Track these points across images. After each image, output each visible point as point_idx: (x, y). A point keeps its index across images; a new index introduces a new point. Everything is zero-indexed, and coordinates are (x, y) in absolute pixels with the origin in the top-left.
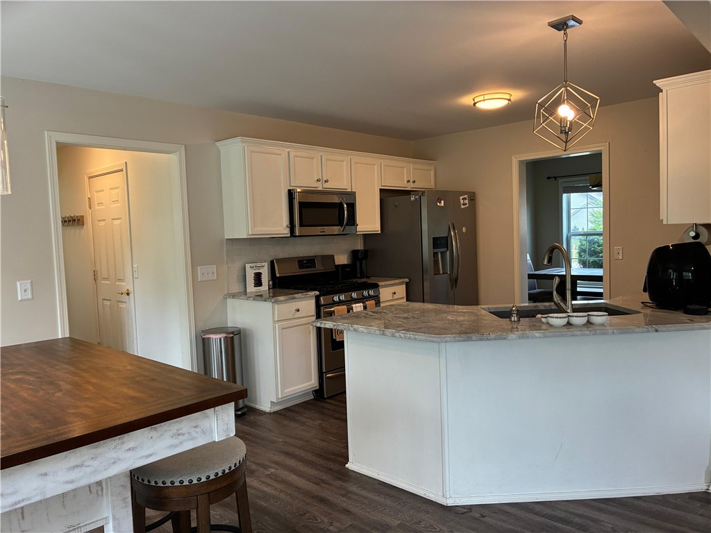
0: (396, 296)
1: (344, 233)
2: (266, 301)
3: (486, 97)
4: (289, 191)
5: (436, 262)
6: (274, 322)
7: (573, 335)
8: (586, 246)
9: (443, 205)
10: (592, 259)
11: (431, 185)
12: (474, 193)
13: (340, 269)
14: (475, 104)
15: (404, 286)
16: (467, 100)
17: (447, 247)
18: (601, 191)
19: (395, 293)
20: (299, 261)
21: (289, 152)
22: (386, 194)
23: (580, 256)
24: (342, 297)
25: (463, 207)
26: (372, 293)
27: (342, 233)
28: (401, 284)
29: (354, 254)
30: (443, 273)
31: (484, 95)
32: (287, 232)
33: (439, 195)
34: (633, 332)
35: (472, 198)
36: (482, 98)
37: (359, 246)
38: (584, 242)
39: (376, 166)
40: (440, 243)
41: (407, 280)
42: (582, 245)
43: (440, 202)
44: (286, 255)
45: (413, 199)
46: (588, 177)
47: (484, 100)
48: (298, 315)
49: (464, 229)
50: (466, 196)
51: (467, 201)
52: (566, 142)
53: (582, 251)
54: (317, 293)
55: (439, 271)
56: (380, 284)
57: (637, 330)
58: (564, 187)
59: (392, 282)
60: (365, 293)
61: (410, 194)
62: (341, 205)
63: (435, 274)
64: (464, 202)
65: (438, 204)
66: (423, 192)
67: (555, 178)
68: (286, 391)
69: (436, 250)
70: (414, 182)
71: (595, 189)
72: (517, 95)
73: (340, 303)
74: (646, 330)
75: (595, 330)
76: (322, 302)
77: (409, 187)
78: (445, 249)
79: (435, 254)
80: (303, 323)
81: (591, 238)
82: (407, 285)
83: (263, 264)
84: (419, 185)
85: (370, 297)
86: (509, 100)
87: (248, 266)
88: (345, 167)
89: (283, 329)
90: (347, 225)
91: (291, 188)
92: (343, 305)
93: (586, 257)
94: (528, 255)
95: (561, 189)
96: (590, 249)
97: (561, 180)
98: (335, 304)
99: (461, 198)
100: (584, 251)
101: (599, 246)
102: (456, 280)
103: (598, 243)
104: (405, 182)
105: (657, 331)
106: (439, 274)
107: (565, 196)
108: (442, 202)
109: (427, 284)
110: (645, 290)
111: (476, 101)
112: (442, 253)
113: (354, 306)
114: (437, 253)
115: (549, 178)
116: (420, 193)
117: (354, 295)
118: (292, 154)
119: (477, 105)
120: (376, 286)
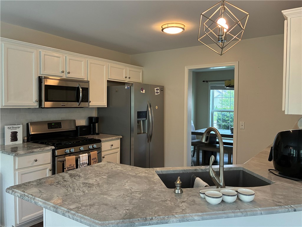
0: (113, 147)
1: (80, 106)
2: (9, 154)
3: (169, 25)
4: (39, 77)
5: (139, 126)
6: (15, 170)
7: (228, 217)
8: (221, 117)
9: (144, 92)
10: (224, 124)
11: (140, 80)
12: (163, 86)
13: (79, 129)
14: (162, 30)
15: (119, 141)
16: (157, 27)
17: (146, 117)
18: (234, 89)
19: (112, 145)
20: (48, 124)
21: (40, 52)
22: (110, 83)
23: (218, 122)
24: (73, 150)
25: (156, 94)
26: (95, 146)
27: (78, 106)
28: (118, 139)
29: (90, 119)
30: (144, 133)
31: (168, 24)
32: (36, 105)
33: (142, 86)
34: (277, 212)
35: (162, 89)
36: (166, 26)
37: (94, 114)
38: (220, 115)
39: (105, 66)
40: (141, 115)
41: (121, 137)
42: (219, 116)
43: (142, 91)
44: (40, 120)
45: (126, 88)
46: (224, 82)
47: (168, 27)
48: (36, 163)
49: (157, 107)
50: (158, 88)
51: (159, 91)
52: (222, 48)
53: (219, 119)
54: (53, 147)
55: (141, 131)
56: (102, 140)
57: (280, 210)
58: (211, 87)
59: (111, 138)
60: (91, 147)
61: (125, 85)
62: (78, 88)
63: (138, 134)
64: (157, 91)
65: (141, 92)
66: (132, 84)
67: (207, 81)
68: (23, 218)
69: (139, 119)
70: (129, 78)
71: (227, 88)
72: (188, 26)
73: (71, 154)
74: (287, 210)
75: (246, 212)
76: (56, 154)
77: (127, 80)
78: (145, 119)
79: (139, 122)
80: (41, 169)
81: (223, 113)
82: (121, 139)
83: (19, 126)
84: (132, 80)
85: (94, 149)
86: (183, 29)
87: (6, 127)
88: (83, 65)
89: (22, 174)
90: (82, 101)
91: (40, 76)
92: (73, 155)
93: (221, 122)
94: (192, 121)
95: (209, 87)
96: (223, 119)
97: (210, 83)
98: (66, 154)
99: (156, 89)
100: (220, 119)
101: (227, 117)
102: (151, 137)
103: (227, 116)
104: (124, 77)
105: (295, 211)
106: (141, 133)
107: (211, 91)
108: (144, 90)
109: (133, 139)
110: (270, 160)
111: (163, 28)
112: (143, 121)
113: (81, 155)
114: (140, 121)
115: (204, 81)
116: (131, 84)
117: (82, 148)
118: (43, 53)
119: (164, 31)
120: (99, 141)
